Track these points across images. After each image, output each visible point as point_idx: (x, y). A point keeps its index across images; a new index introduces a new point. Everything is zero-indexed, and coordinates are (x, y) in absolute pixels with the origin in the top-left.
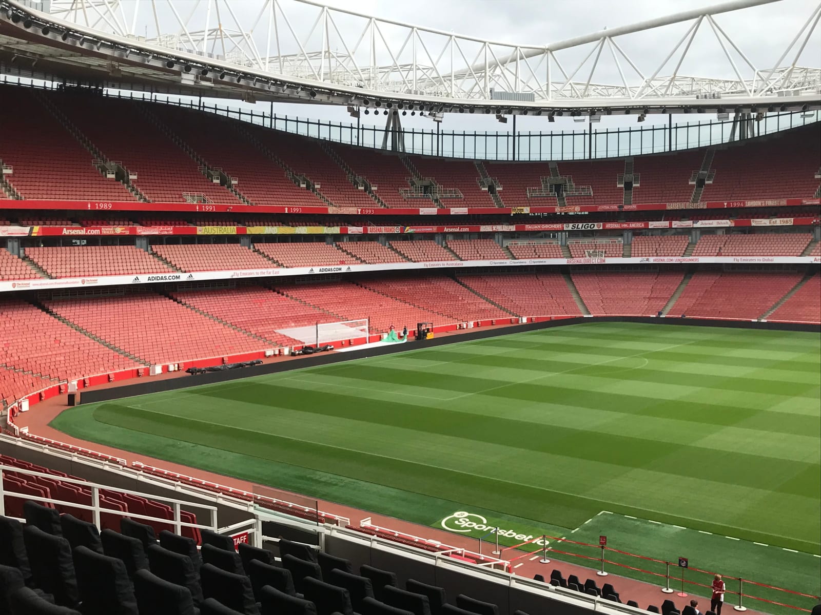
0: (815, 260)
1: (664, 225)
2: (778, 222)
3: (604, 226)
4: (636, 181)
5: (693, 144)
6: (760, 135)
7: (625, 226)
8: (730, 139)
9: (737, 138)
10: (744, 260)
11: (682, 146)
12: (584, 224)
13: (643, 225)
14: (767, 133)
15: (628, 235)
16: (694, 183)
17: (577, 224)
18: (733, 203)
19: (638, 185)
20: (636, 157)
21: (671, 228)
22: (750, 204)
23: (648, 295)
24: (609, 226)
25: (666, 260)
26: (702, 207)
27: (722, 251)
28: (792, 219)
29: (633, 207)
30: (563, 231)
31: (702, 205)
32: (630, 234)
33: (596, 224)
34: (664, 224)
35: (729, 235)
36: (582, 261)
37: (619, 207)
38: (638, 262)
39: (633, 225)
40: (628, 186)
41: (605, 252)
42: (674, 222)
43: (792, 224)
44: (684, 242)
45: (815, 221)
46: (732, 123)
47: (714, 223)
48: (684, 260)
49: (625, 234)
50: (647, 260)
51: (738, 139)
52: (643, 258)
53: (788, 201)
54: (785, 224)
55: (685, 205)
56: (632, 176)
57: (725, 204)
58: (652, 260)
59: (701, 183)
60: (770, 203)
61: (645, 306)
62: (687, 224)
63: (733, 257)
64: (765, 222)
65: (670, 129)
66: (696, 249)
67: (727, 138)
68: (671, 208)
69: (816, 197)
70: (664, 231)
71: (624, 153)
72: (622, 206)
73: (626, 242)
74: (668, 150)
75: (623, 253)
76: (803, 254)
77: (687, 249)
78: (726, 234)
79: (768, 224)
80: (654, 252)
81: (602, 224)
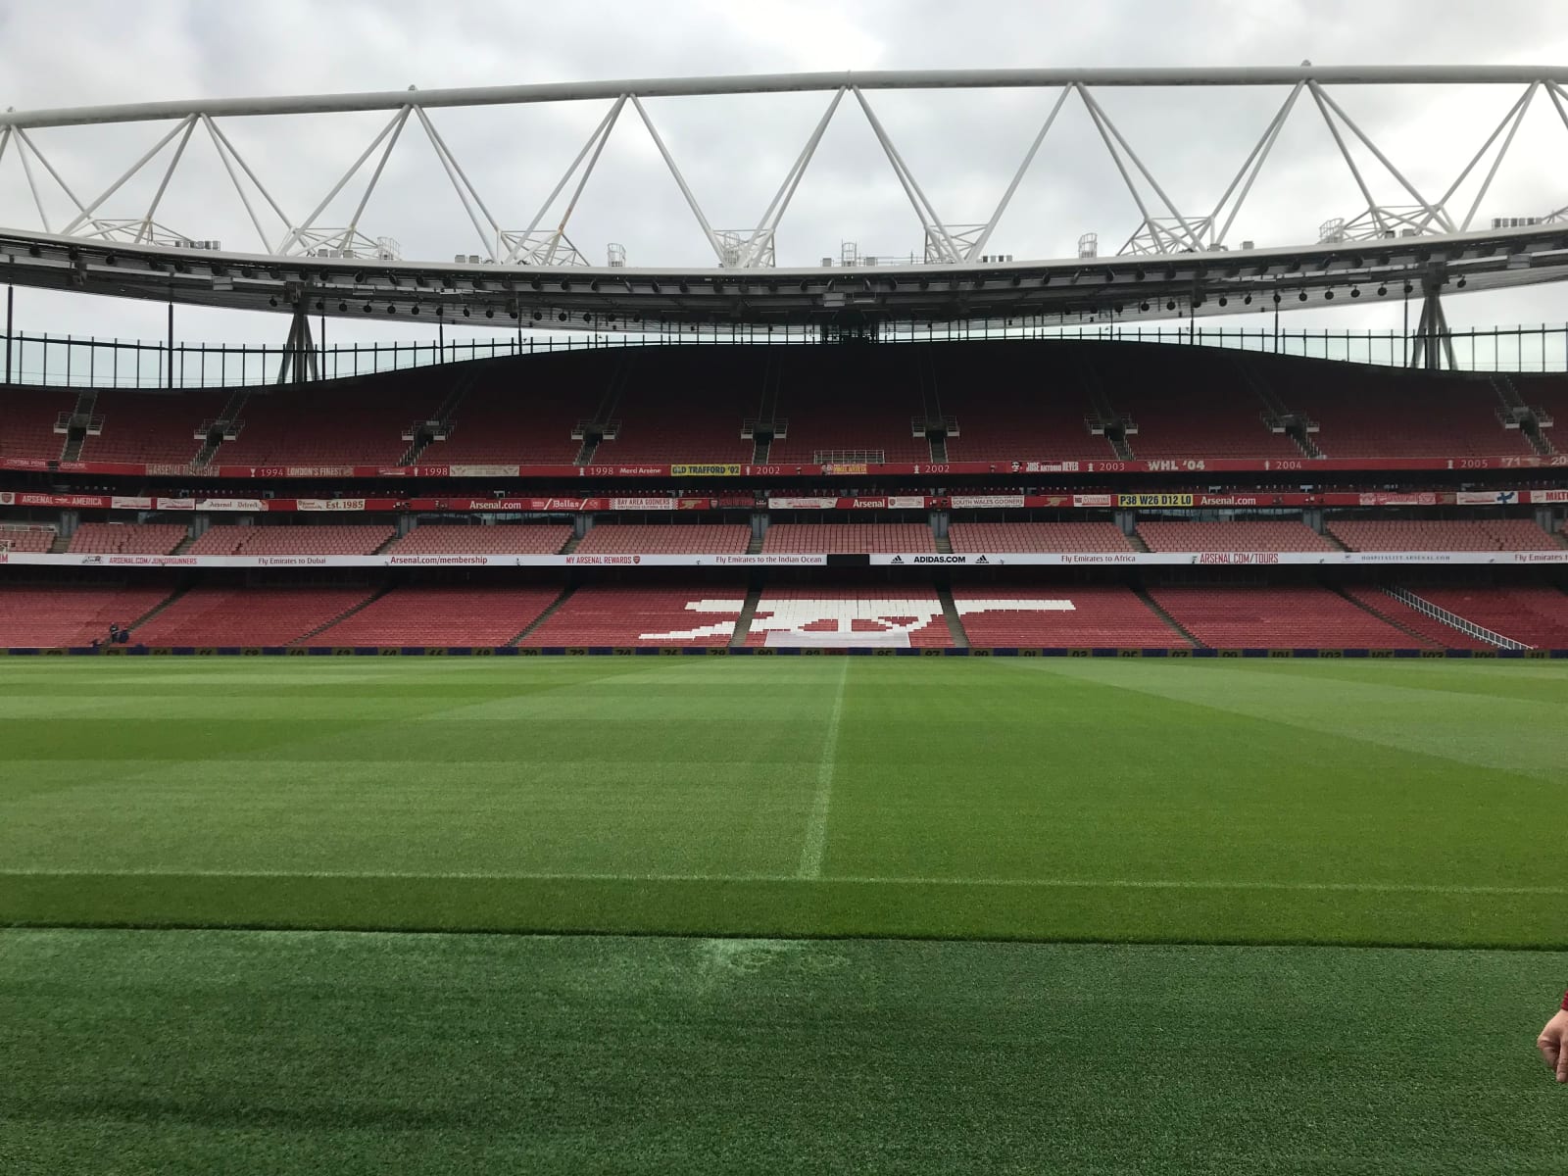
0: (393, 560)
1: (141, 504)
2: (341, 505)
3: (17, 499)
4: (94, 425)
5: (213, 382)
6: (327, 378)
7: (63, 501)
8: (279, 381)
9: (289, 380)
10: (277, 562)
11: (192, 382)
13: (100, 503)
14: (338, 377)
15: (70, 519)
16: (204, 437)
18: (265, 470)
19: (97, 433)
20: (103, 391)
21: (154, 510)
22: (295, 472)
23: (89, 619)
24: (28, 499)
25: (134, 560)
26: (211, 474)
28: (364, 500)
29: (80, 466)
31: (211, 471)
32: (74, 518)
34: (141, 502)
35: (259, 527)
37: (49, 464)
38: (79, 563)
39: (80, 501)
40: (77, 434)
41: (13, 545)
42: (160, 500)
43: (363, 509)
44: (177, 534)
45: (398, 504)
46: (282, 354)
47: (234, 505)
48: (170, 561)
49: (65, 518)
50: (98, 559)
51: (291, 382)
52: (89, 555)
53: (355, 470)
54: (352, 509)
55: (182, 469)
56: (87, 417)
57: (253, 471)
58: (106, 560)
59: (215, 438)
60: (328, 472)
61: (73, 635)
62: (184, 505)
63: (259, 557)
64: (320, 505)
65: (171, 350)
66: (196, 545)
67: (272, 379)
68: (155, 472)
69: (401, 466)
70: (142, 516)
71: (81, 380)
72: (57, 464)
73: (65, 533)
74: (167, 387)
75: (50, 546)
76: (375, 553)
77: (179, 546)
78: (256, 524)
79: (324, 509)
80: (115, 547)
81: (13, 494)
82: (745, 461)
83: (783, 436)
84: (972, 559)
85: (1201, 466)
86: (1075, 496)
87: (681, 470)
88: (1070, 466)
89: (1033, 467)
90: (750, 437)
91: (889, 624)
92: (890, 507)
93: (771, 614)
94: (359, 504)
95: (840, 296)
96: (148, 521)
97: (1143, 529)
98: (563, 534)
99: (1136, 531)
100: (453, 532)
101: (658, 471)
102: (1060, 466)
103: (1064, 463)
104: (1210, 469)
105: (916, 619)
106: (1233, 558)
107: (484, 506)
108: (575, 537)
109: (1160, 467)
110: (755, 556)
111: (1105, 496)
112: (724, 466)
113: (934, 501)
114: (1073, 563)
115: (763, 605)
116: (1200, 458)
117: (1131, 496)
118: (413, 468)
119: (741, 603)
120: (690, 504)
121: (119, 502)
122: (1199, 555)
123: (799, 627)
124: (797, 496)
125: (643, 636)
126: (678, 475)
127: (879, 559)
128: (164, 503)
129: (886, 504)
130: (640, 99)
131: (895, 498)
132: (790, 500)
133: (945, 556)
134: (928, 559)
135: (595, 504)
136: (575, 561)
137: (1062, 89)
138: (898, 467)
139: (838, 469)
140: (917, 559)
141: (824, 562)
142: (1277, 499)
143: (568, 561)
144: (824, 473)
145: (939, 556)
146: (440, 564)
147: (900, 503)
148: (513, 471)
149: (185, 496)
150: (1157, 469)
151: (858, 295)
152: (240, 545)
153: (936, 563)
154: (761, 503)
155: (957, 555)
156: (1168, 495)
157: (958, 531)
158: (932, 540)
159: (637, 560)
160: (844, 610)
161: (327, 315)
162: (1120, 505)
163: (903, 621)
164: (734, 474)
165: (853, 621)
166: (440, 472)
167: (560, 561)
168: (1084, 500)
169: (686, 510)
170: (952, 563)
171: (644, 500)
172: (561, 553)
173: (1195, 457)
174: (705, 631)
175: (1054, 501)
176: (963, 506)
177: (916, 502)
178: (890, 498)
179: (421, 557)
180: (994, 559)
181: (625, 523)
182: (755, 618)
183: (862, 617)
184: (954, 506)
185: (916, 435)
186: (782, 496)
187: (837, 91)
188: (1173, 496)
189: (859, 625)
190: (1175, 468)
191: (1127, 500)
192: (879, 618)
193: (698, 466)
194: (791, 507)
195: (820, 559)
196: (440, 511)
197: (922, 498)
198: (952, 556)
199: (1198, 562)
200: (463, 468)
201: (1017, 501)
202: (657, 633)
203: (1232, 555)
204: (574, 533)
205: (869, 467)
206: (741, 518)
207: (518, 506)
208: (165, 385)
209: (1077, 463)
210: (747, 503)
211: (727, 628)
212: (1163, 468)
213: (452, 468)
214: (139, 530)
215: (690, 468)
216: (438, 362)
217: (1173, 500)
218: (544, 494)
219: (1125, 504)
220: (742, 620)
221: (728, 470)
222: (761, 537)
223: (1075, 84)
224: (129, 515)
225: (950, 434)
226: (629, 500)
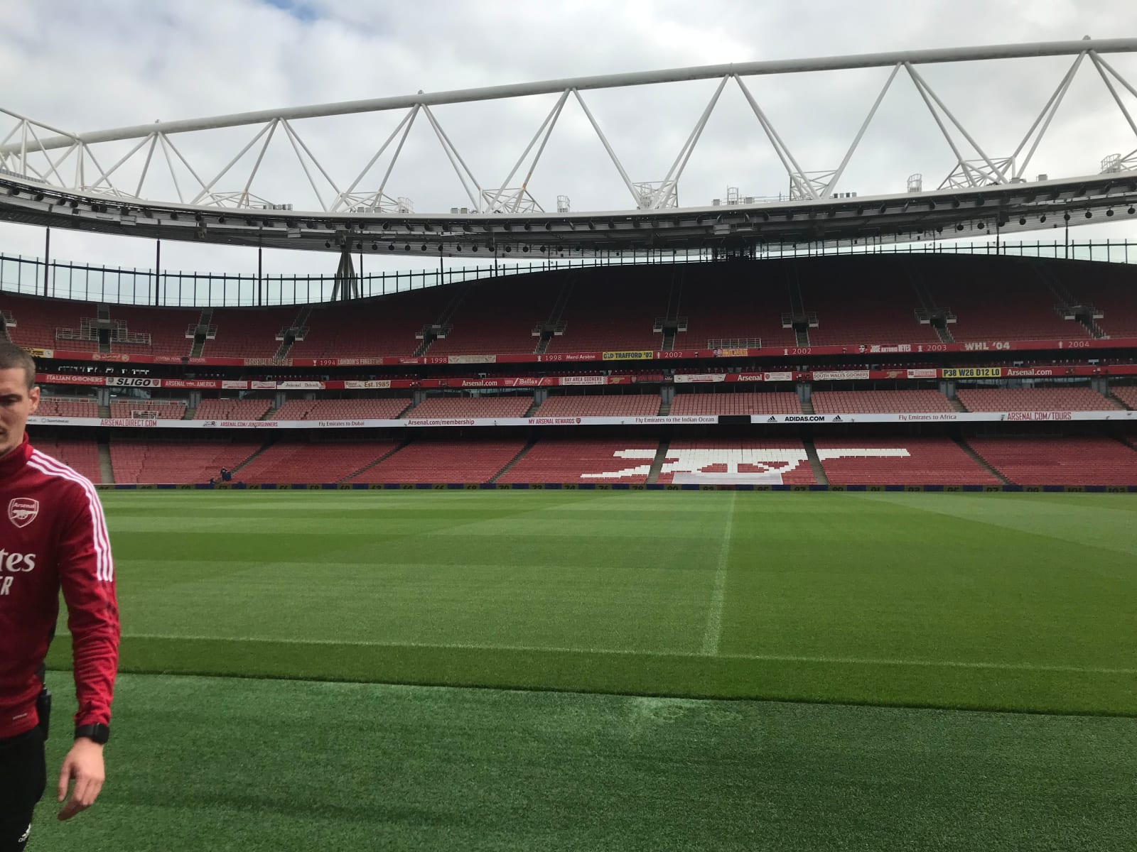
0: (410, 423)
2: (375, 384)
3: (163, 383)
4: (211, 332)
5: (288, 301)
6: (364, 297)
7: (191, 384)
8: (331, 299)
9: (339, 298)
10: (331, 424)
11: (274, 301)
12: (136, 379)
13: (214, 385)
14: (372, 295)
15: (195, 396)
16: (282, 339)
17: (125, 379)
18: (323, 361)
19: (213, 337)
20: (217, 309)
21: (249, 389)
22: (344, 362)
23: (207, 465)
24: (170, 383)
25: (237, 424)
26: (287, 364)
27: (307, 416)
28: (390, 381)
29: (201, 360)
30: (103, 387)
31: (287, 362)
32: (198, 396)
33: (152, 380)
34: (240, 384)
35: (319, 401)
36: (124, 423)
37: (183, 359)
38: (201, 426)
39: (201, 384)
40: (200, 338)
41: (160, 415)
42: (253, 383)
43: (389, 387)
44: (264, 406)
45: (413, 383)
46: (334, 281)
47: (302, 385)
48: (259, 424)
49: (192, 396)
51: (340, 300)
52: (208, 421)
53: (384, 360)
54: (382, 387)
55: (268, 361)
56: (207, 327)
57: (315, 362)
58: (219, 424)
59: (289, 340)
60: (365, 361)
61: (197, 475)
62: (270, 386)
63: (319, 421)
64: (360, 385)
65: (260, 279)
66: (277, 413)
67: (327, 298)
68: (250, 364)
69: (415, 356)
70: (242, 393)
71: (202, 302)
72: (187, 359)
73: (193, 406)
74: (258, 305)
75: (182, 415)
76: (398, 418)
77: (266, 414)
78: (317, 399)
79: (363, 387)
80: (224, 415)
81: (160, 380)
82: (657, 348)
83: (685, 330)
84: (829, 418)
85: (1007, 346)
86: (908, 370)
87: (609, 356)
88: (904, 348)
89: (875, 349)
90: (660, 330)
91: (766, 467)
92: (766, 380)
93: (677, 460)
94: (386, 384)
95: (726, 227)
96: (245, 397)
97: (962, 394)
98: (528, 402)
99: (956, 396)
100: (451, 402)
101: (594, 357)
102: (896, 348)
103: (899, 346)
104: (1015, 349)
105: (787, 463)
106: (1034, 416)
107: (472, 384)
108: (536, 405)
109: (974, 348)
110: (665, 418)
111: (932, 370)
112: (641, 352)
113: (800, 376)
114: (908, 420)
115: (671, 453)
116: (1006, 341)
117: (952, 370)
118: (423, 358)
119: (655, 451)
120: (616, 380)
121: (227, 384)
122: (1006, 414)
123: (698, 470)
124: (695, 373)
125: (584, 476)
126: (607, 359)
127: (757, 419)
128: (256, 385)
129: (763, 378)
130: (579, 91)
131: (770, 374)
132: (690, 376)
133: (809, 416)
134: (795, 419)
135: (549, 381)
136: (535, 421)
137: (893, 67)
138: (771, 350)
139: (726, 353)
140: (787, 419)
141: (716, 421)
142: (1069, 370)
143: (530, 422)
144: (715, 356)
145: (804, 416)
146: (442, 425)
147: (773, 377)
148: (492, 359)
149: (269, 379)
150: (972, 349)
151: (740, 226)
152: (307, 413)
153: (802, 422)
154: (668, 379)
155: (818, 416)
156: (981, 369)
157: (818, 397)
158: (798, 404)
159: (579, 421)
160: (732, 457)
161: (364, 253)
162: (943, 377)
163: (777, 465)
164: (649, 358)
165: (739, 465)
166: (442, 361)
167: (524, 422)
168: (915, 373)
169: (614, 384)
170: (814, 422)
171: (583, 378)
172: (525, 416)
173: (1002, 339)
174: (628, 472)
175: (893, 374)
176: (822, 379)
177: (786, 376)
178: (765, 374)
179: (429, 420)
180: (846, 418)
181: (570, 394)
182: (664, 463)
183: (745, 462)
184: (815, 379)
185: (785, 326)
186: (684, 373)
187: (722, 78)
188: (985, 369)
189: (743, 468)
190: (986, 348)
191: (949, 373)
192: (759, 462)
193: (622, 352)
194: (691, 381)
195: (714, 419)
196: (442, 388)
197: (791, 373)
198: (814, 416)
199: (1006, 419)
200: (458, 357)
201: (864, 375)
202: (594, 473)
203: (1033, 414)
204: (533, 402)
205: (749, 351)
206: (654, 390)
207: (495, 383)
208: (256, 303)
209: (909, 346)
210: (658, 379)
211: (644, 470)
212: (977, 349)
213: (450, 358)
214: (239, 403)
215: (617, 354)
216: (440, 283)
217: (985, 373)
218: (513, 376)
219: (947, 376)
220: (655, 464)
221: (644, 355)
222: (669, 404)
223: (903, 63)
224: (233, 393)
225: (811, 325)
226: (572, 378)
